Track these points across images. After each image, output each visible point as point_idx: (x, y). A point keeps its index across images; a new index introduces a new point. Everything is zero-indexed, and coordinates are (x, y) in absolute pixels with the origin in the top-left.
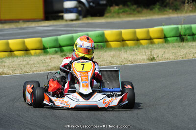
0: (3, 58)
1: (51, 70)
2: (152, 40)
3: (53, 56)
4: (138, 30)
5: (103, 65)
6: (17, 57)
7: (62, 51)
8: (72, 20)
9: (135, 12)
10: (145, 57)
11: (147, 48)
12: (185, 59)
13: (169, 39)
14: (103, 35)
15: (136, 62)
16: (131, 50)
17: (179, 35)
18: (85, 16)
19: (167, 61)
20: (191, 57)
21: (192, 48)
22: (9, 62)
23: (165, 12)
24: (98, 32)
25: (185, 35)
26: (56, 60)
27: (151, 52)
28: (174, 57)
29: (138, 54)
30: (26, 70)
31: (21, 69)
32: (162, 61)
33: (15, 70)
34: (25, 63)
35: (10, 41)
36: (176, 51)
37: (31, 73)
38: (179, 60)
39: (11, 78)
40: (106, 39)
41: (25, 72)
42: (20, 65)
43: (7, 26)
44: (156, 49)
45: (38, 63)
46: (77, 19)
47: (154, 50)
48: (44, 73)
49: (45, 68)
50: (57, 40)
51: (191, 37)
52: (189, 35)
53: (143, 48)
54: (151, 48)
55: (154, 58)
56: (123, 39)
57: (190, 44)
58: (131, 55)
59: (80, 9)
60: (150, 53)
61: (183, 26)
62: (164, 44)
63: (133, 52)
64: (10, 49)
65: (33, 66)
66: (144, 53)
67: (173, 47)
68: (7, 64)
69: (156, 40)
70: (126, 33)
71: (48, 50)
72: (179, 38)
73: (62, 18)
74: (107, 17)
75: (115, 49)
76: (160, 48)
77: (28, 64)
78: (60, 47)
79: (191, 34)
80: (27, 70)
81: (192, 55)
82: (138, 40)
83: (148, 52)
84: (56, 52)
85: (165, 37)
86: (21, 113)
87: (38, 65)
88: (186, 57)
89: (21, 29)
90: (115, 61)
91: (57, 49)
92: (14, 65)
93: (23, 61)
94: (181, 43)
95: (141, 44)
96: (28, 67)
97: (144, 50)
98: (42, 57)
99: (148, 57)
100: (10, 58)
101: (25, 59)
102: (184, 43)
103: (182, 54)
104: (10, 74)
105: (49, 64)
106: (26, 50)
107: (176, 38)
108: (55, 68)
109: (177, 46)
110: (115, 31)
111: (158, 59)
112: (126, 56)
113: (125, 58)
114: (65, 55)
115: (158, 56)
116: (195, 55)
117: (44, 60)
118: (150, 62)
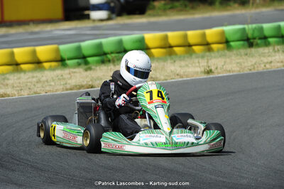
0: (6, 74)
1: (71, 89)
2: (209, 46)
3: (74, 70)
4: (190, 33)
6: (24, 71)
7: (86, 63)
8: (102, 20)
9: (188, 8)
10: (198, 69)
11: (203, 57)
12: (253, 71)
13: (232, 44)
14: (142, 40)
15: (187, 76)
16: (181, 60)
17: (246, 38)
18: (119, 14)
19: (228, 74)
20: (261, 68)
21: (264, 56)
22: (13, 79)
23: (229, 8)
24: (136, 35)
25: (254, 39)
26: (78, 75)
27: (207, 62)
28: (238, 69)
29: (190, 65)
30: (36, 89)
31: (30, 89)
32: (220, 75)
33: (21, 90)
34: (34, 79)
35: (16, 50)
36: (241, 60)
37: (43, 94)
38: (246, 72)
39: (15, 101)
40: (147, 45)
41: (35, 93)
42: (29, 84)
43: (12, 31)
44: (215, 57)
45: (53, 80)
46: (109, 19)
47: (211, 59)
49: (61, 87)
50: (79, 48)
51: (263, 41)
52: (260, 39)
53: (197, 57)
54: (208, 56)
55: (211, 70)
56: (170, 44)
57: (261, 50)
58: (180, 67)
59: (112, 5)
60: (206, 64)
61: (250, 26)
62: (226, 51)
63: (183, 63)
64: (16, 62)
65: (46, 84)
66: (197, 64)
67: (237, 55)
68: (10, 82)
69: (214, 46)
70: (174, 37)
71: (69, 62)
72: (246, 43)
73: (88, 17)
74: (150, 15)
75: (159, 59)
76: (220, 56)
77: (39, 81)
78: (84, 57)
79: (262, 36)
80: (39, 92)
81: (263, 66)
82: (190, 46)
83: (203, 63)
84: (79, 64)
85: (227, 42)
86: (28, 149)
87: (53, 83)
88: (254, 68)
89: (32, 33)
91: (79, 61)
92: (20, 83)
93: (33, 77)
94: (249, 50)
95: (194, 52)
96: (39, 85)
97: (196, 60)
98: (59, 72)
99: (203, 69)
100: (16, 74)
101: (35, 75)
102: (253, 50)
103: (250, 64)
104: (15, 95)
105: (69, 82)
106: (37, 63)
107: (242, 42)
108: (76, 86)
109: (243, 53)
110: (159, 34)
111: (216, 71)
112: (173, 68)
113: (172, 72)
114: (90, 69)
115: (217, 68)
116: (268, 66)
117: (62, 76)
118: (206, 76)
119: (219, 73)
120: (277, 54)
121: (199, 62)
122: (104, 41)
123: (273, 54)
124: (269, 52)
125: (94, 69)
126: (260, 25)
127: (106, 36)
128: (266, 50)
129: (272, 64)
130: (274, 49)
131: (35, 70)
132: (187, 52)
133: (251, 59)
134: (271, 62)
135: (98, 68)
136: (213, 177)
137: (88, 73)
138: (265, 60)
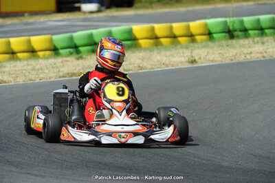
0: (3, 62)
1: (63, 77)
2: (193, 38)
3: (66, 59)
4: (175, 25)
5: (129, 70)
6: (18, 59)
7: (78, 52)
8: (92, 12)
9: (173, 2)
10: (183, 59)
11: (187, 48)
12: (234, 61)
13: (215, 35)
14: (130, 31)
15: (172, 66)
16: (166, 50)
17: (227, 30)
18: (108, 7)
19: (211, 64)
20: (242, 58)
21: (244, 47)
22: (10, 66)
24: (124, 27)
25: (235, 31)
26: (70, 63)
27: (191, 53)
28: (220, 59)
29: (175, 55)
30: (31, 77)
31: (25, 76)
32: (203, 65)
33: (17, 77)
34: (30, 67)
35: (12, 40)
36: (221, 51)
37: (38, 81)
38: (227, 62)
39: (12, 87)
40: (135, 36)
41: (30, 80)
42: (24, 71)
43: (9, 21)
44: (198, 48)
45: (47, 68)
46: (99, 11)
47: (195, 49)
48: (53, 81)
49: (55, 74)
50: (71, 39)
51: (243, 33)
52: (240, 31)
53: (182, 48)
54: (192, 47)
55: (195, 60)
56: (156, 35)
57: (241, 41)
58: (166, 56)
60: (190, 54)
61: (232, 19)
62: (209, 43)
63: (168, 53)
64: (12, 50)
65: (41, 71)
66: (182, 55)
67: (219, 46)
68: (6, 69)
69: (198, 38)
70: (160, 28)
71: (62, 51)
72: (227, 35)
73: (79, 9)
74: (137, 8)
75: (146, 49)
76: (204, 47)
77: (34, 69)
78: (76, 47)
79: (243, 29)
80: (33, 77)
81: (243, 56)
82: (175, 37)
83: (187, 53)
84: (71, 54)
85: (210, 34)
87: (47, 71)
88: (235, 58)
89: (27, 24)
90: (144, 64)
91: (71, 50)
92: (16, 70)
93: (28, 65)
94: (230, 42)
95: (179, 42)
96: (34, 72)
97: (181, 51)
98: (52, 61)
99: (187, 59)
100: (12, 62)
101: (30, 63)
102: (234, 41)
103: (231, 54)
104: (11, 82)
105: (61, 70)
106: (32, 52)
107: (224, 34)
108: (68, 74)
109: (224, 44)
110: (146, 26)
111: (199, 61)
112: (159, 58)
113: (158, 61)
114: (81, 58)
115: (200, 58)
116: (248, 56)
117: (55, 64)
118: (190, 66)
119: (202, 63)
120: (256, 45)
121: (183, 53)
122: (94, 31)
123: (253, 45)
124: (249, 44)
125: (85, 58)
126: (241, 18)
127: (96, 27)
128: (246, 42)
129: (252, 55)
130: (253, 41)
131: (30, 58)
132: (172, 43)
133: (232, 50)
134: (251, 53)
135: (89, 57)
136: (197, 160)
137: (80, 61)
138: (245, 51)
